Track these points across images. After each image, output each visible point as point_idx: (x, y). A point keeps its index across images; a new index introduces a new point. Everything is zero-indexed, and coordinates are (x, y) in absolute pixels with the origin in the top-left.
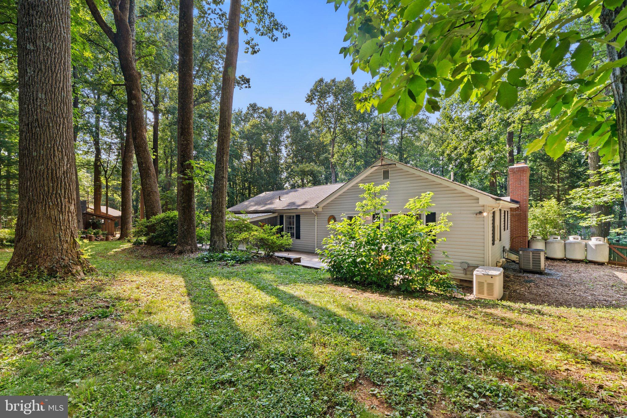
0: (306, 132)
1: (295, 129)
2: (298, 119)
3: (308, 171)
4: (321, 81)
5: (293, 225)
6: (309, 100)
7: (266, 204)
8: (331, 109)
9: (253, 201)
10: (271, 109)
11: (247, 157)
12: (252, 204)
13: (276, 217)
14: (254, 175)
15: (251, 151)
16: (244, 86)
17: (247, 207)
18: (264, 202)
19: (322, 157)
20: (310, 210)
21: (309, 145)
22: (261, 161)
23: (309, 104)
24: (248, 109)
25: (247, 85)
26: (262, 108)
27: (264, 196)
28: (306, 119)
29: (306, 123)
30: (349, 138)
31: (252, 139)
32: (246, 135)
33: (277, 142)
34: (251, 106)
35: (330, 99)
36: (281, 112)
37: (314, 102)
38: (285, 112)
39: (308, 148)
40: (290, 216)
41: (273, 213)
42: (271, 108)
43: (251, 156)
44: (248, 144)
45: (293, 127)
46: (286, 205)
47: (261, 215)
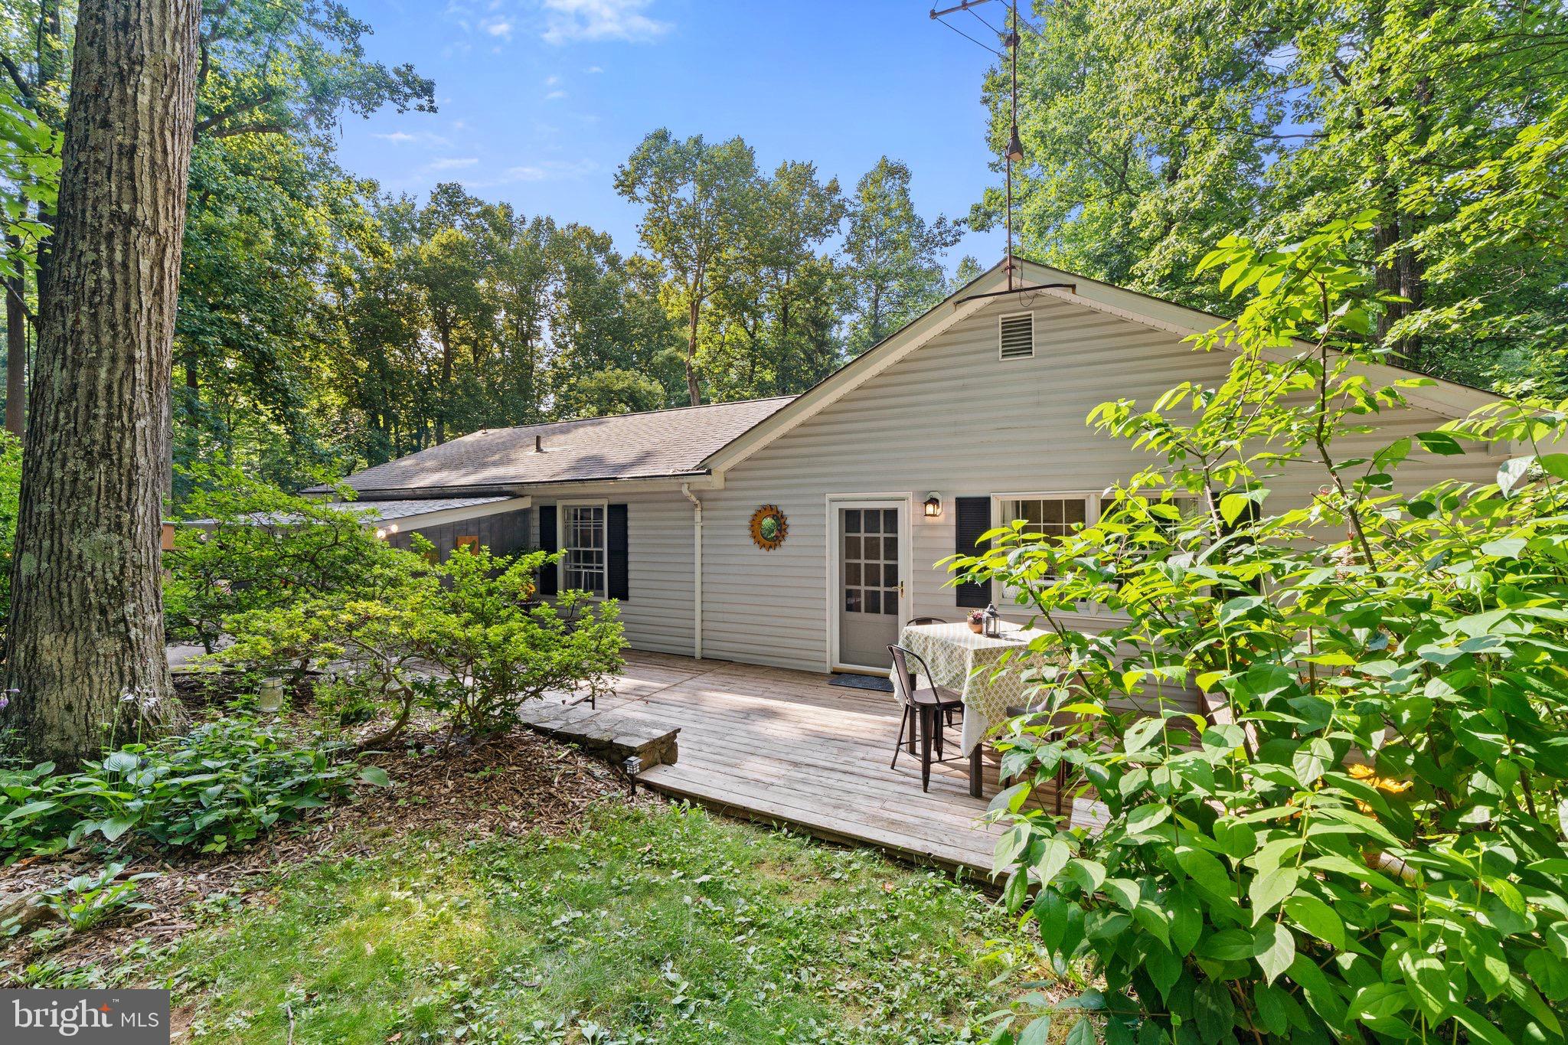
0: (612, 286)
1: (581, 275)
2: (589, 248)
3: (622, 390)
4: (662, 137)
5: (599, 543)
6: (626, 185)
7: (484, 465)
8: (690, 219)
9: (435, 457)
10: (507, 209)
11: (430, 342)
12: (429, 464)
13: (524, 513)
14: (453, 393)
15: (444, 328)
16: (414, 102)
17: (408, 475)
18: (477, 459)
19: (660, 356)
20: (671, 486)
21: (621, 322)
22: (476, 359)
23: (627, 198)
24: (435, 198)
25: (424, 101)
26: (480, 204)
27: (478, 441)
28: (612, 251)
29: (613, 261)
30: (739, 304)
31: (446, 286)
32: (426, 271)
33: (525, 307)
34: (446, 192)
35: (687, 192)
36: (538, 223)
37: (641, 191)
38: (550, 222)
39: (620, 330)
40: (585, 510)
41: (514, 495)
42: (508, 207)
43: (446, 340)
44: (432, 301)
45: (575, 267)
46: (564, 466)
47: (456, 503)
